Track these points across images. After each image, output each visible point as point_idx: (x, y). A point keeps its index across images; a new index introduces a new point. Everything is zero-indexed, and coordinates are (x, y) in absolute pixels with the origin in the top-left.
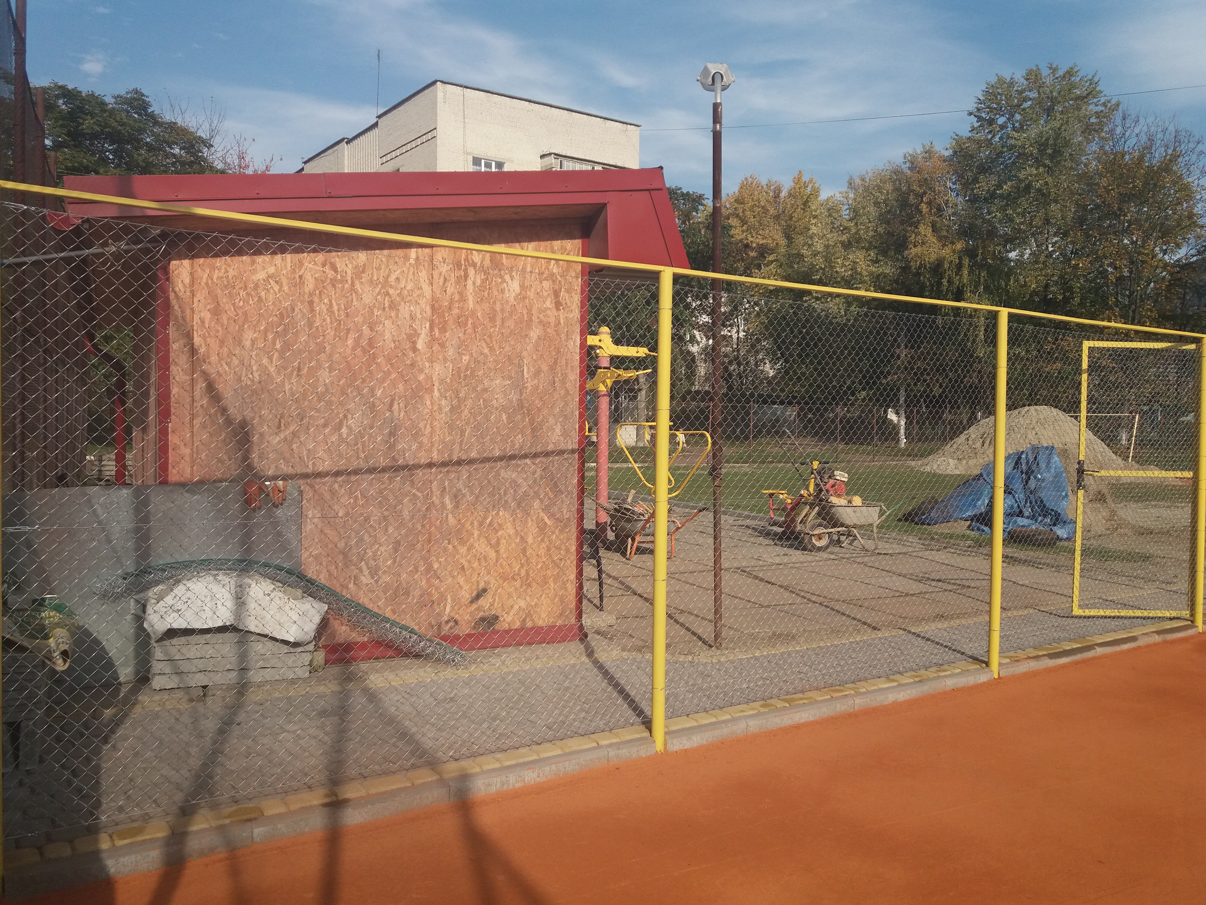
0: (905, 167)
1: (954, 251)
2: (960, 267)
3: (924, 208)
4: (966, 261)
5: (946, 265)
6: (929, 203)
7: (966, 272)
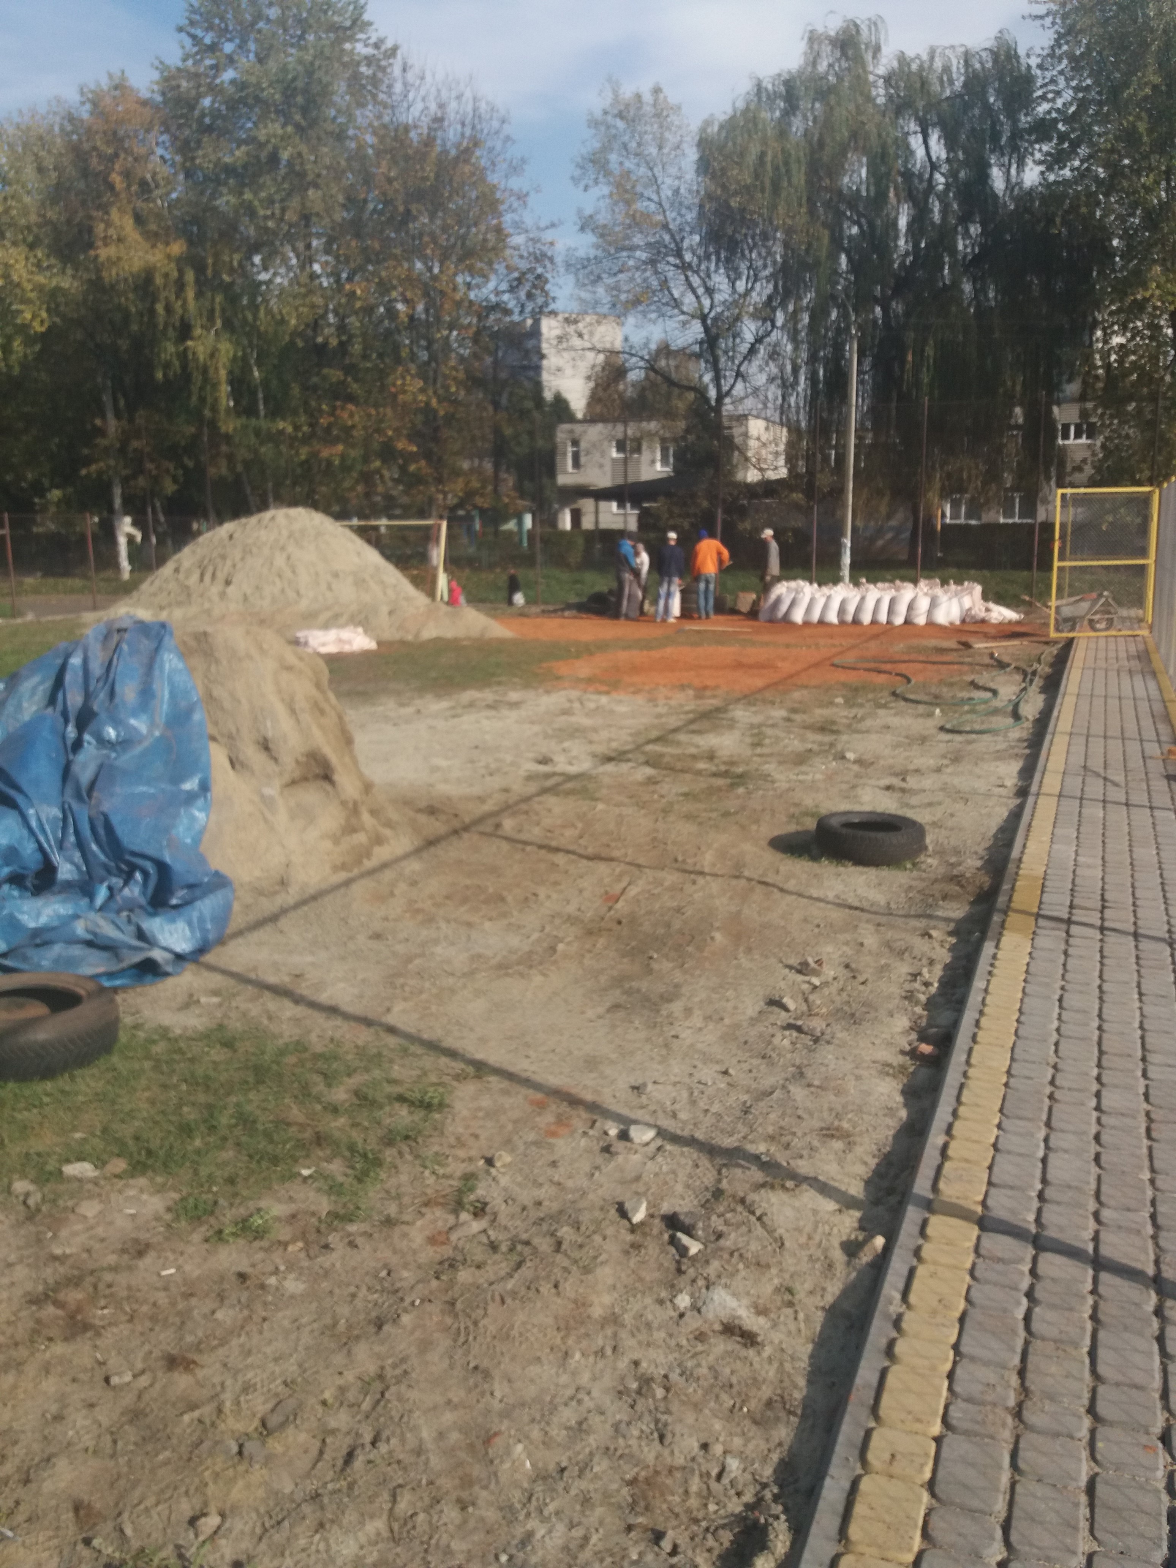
0: (85, 113)
1: (169, 257)
2: (180, 286)
3: (116, 179)
4: (190, 276)
5: (159, 281)
6: (127, 175)
7: (190, 294)
